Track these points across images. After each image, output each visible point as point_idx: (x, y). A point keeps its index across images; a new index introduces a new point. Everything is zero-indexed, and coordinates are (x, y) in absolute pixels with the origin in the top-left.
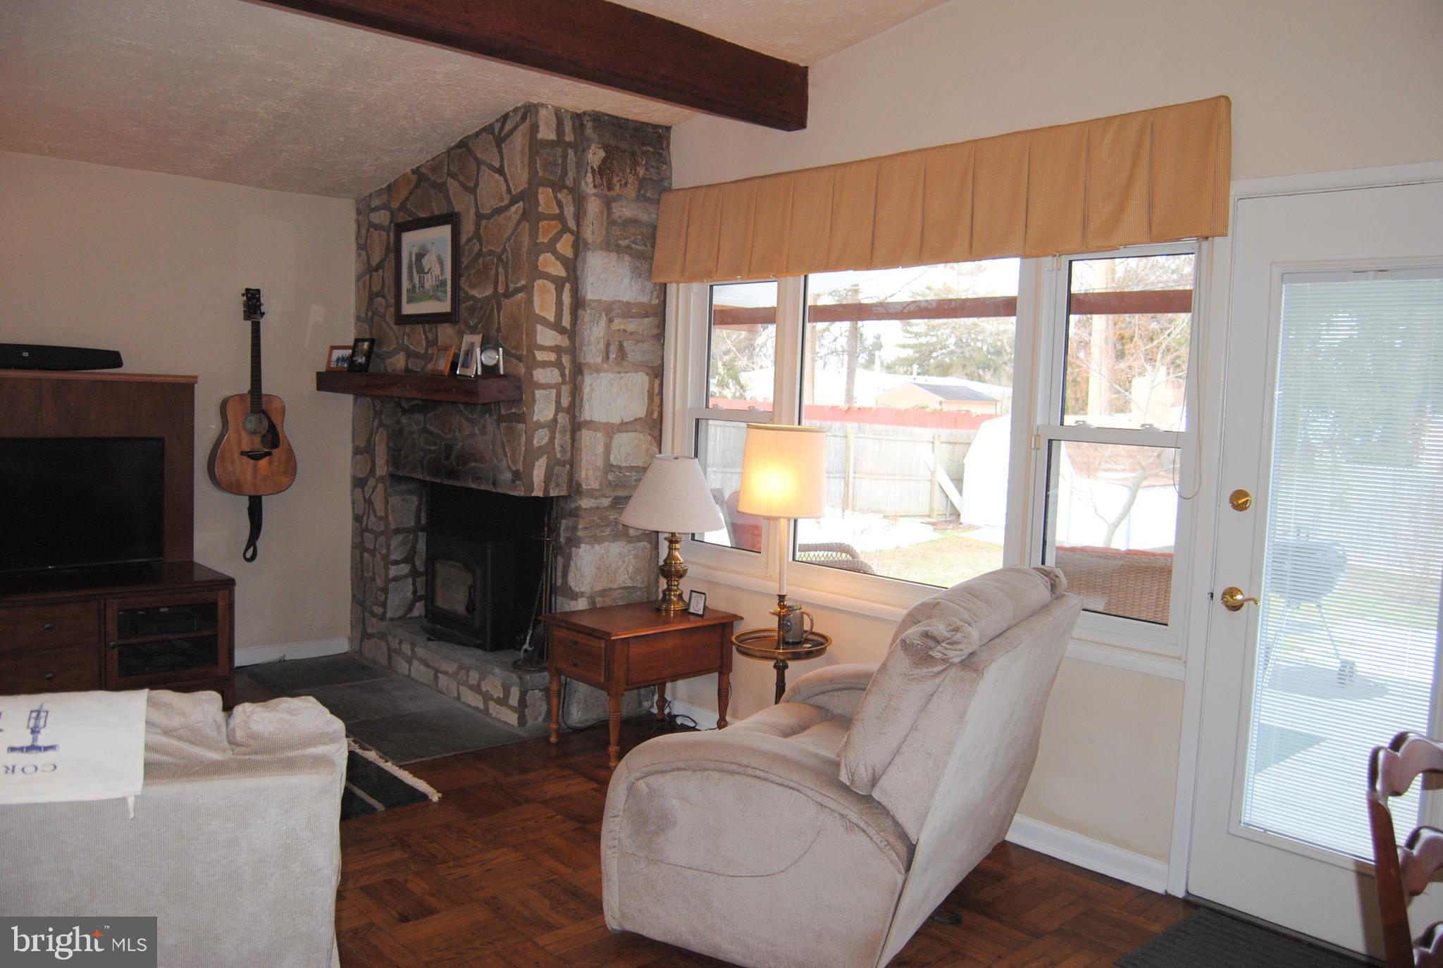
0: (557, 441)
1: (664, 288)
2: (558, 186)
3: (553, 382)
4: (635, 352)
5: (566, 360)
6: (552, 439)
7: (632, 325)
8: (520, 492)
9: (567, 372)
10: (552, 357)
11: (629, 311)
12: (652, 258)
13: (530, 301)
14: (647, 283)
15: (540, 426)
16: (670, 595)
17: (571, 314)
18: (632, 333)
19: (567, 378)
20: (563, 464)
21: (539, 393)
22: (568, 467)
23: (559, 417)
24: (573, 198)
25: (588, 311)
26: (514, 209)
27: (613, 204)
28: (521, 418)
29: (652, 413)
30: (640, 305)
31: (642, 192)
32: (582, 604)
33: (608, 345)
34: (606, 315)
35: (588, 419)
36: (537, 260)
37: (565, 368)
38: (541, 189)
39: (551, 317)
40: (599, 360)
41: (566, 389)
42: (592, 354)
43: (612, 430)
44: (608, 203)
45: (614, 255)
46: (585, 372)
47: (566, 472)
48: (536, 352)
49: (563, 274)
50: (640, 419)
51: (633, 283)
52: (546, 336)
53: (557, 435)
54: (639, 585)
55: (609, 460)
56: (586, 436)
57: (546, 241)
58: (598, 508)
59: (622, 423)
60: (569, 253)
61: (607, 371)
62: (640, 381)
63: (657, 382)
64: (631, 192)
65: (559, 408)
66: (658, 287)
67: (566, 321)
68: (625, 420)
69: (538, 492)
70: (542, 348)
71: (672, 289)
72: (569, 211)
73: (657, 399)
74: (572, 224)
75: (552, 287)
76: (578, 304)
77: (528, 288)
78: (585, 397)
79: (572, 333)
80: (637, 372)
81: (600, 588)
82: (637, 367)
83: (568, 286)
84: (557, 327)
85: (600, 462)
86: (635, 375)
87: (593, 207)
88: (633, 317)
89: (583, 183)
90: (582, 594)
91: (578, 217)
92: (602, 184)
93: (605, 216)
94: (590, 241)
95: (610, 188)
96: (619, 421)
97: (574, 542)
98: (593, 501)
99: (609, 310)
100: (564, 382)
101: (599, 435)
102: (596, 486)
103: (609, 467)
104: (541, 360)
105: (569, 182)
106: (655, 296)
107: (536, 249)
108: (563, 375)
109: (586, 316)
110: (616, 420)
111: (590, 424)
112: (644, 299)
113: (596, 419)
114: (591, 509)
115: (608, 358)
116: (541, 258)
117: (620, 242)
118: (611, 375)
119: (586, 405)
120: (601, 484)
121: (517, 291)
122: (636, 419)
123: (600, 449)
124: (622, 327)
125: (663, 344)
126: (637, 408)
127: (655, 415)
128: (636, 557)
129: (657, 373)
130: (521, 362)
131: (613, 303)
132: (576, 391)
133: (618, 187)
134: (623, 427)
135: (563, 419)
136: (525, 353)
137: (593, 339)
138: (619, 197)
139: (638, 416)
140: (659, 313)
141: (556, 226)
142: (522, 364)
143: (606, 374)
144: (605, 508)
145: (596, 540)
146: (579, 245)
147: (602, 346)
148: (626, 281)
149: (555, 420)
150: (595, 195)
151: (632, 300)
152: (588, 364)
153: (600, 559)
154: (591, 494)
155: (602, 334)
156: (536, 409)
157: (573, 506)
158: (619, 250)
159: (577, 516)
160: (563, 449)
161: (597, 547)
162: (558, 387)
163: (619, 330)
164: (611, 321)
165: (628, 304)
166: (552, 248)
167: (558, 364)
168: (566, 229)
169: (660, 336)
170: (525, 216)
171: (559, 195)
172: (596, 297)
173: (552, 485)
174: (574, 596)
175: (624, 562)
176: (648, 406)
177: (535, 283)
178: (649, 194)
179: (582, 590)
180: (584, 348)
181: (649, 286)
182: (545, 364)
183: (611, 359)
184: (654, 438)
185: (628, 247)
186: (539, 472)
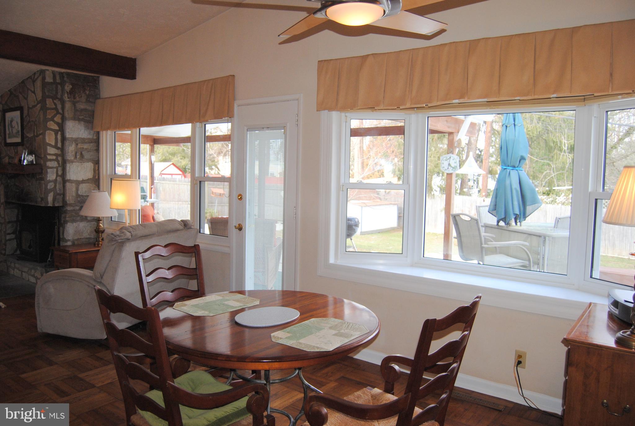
0: (57, 187)
1: (98, 133)
2: (54, 98)
3: (55, 166)
4: (87, 155)
5: (60, 159)
6: (55, 186)
7: (85, 146)
8: (43, 205)
9: (60, 163)
10: (54, 157)
11: (83, 141)
12: (93, 122)
13: (44, 139)
14: (92, 131)
15: (50, 181)
16: (99, 239)
17: (61, 142)
18: (86, 149)
19: (60, 165)
20: (60, 194)
21: (49, 170)
22: (62, 196)
23: (58, 178)
24: (61, 102)
25: (68, 141)
26: (38, 106)
27: (76, 104)
28: (42, 179)
29: (95, 176)
30: (89, 139)
31: (88, 99)
32: (69, 243)
33: (76, 153)
34: (75, 143)
35: (69, 179)
36: (47, 124)
37: (59, 161)
38: (47, 99)
39: (53, 144)
40: (73, 158)
41: (60, 170)
42: (70, 156)
43: (78, 183)
44: (74, 104)
45: (77, 122)
46: (67, 162)
47: (61, 197)
48: (47, 156)
49: (57, 128)
50: (90, 179)
51: (86, 131)
52: (51, 151)
53: (57, 185)
54: (93, 237)
55: (78, 193)
56: (68, 185)
57: (50, 117)
58: (74, 210)
59: (83, 180)
60: (60, 121)
61: (76, 162)
62: (90, 166)
63: (97, 166)
64: (84, 99)
65: (57, 175)
66: (96, 133)
67: (59, 145)
68: (84, 179)
69: (50, 205)
70: (50, 154)
71: (101, 133)
72: (59, 107)
73: (97, 172)
74: (60, 111)
75: (53, 133)
76: (64, 139)
77: (44, 134)
78: (67, 171)
79: (62, 149)
80: (88, 162)
81: (76, 238)
82: (88, 160)
83: (59, 133)
84: (56, 147)
85: (74, 194)
86: (87, 163)
87: (68, 105)
88: (86, 143)
89: (64, 97)
90: (69, 240)
91: (63, 108)
92: (71, 97)
93: (73, 108)
94: (67, 117)
95: (75, 98)
96: (81, 179)
97: (66, 222)
98: (72, 207)
99: (76, 141)
100: (59, 166)
101: (73, 184)
102: (73, 202)
103: (78, 195)
104: (49, 159)
105: (59, 96)
106: (95, 135)
107: (46, 120)
108: (59, 164)
109: (67, 143)
110: (80, 179)
111: (69, 181)
112: (90, 137)
113: (72, 179)
114: (71, 210)
115: (76, 157)
116: (48, 123)
117: (80, 117)
118: (77, 164)
119: (68, 174)
120: (75, 201)
121: (40, 134)
122: (89, 179)
123: (74, 189)
124: (82, 147)
125: (99, 152)
126: (89, 175)
127: (97, 177)
128: (91, 227)
129: (97, 162)
131: (78, 138)
132: (64, 170)
133: (78, 97)
134: (83, 181)
135: (59, 179)
136: (43, 156)
137: (69, 151)
138: (78, 102)
139: (89, 178)
140: (97, 142)
141: (54, 112)
142: (42, 160)
143: (75, 163)
144: (77, 210)
145: (74, 221)
146: (63, 119)
147: (74, 153)
148: (83, 131)
149: (56, 180)
150: (68, 101)
151: (85, 137)
152: (68, 160)
153: (76, 228)
154: (71, 205)
155: (73, 149)
156: (48, 176)
157: (65, 209)
158: (79, 120)
159: (66, 213)
160: (60, 190)
161: (74, 224)
162: (57, 168)
163: (81, 148)
164: (77, 144)
165: (84, 139)
166: (52, 119)
167: (57, 160)
168: (58, 113)
169: (97, 150)
170: (41, 109)
171: (55, 101)
172: (70, 136)
173: (56, 202)
174: (67, 241)
175: (86, 229)
176: (94, 174)
177: (46, 132)
178: (91, 100)
179: (69, 239)
180: (66, 154)
181: (92, 132)
182: (51, 160)
183: (77, 158)
184: (97, 185)
185: (83, 119)
186: (50, 198)
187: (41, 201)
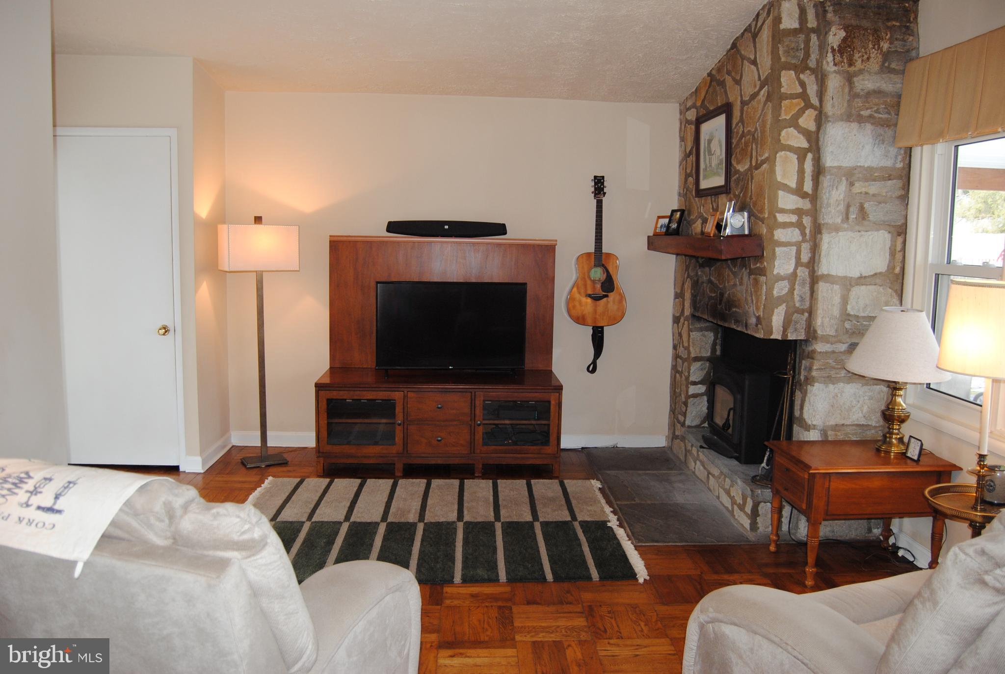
0: (796, 292)
1: (909, 151)
2: (801, 67)
3: (794, 240)
4: (875, 212)
5: (807, 221)
6: (792, 290)
7: (873, 188)
8: (760, 335)
9: (808, 231)
10: (794, 218)
11: (870, 175)
12: (896, 125)
13: (772, 171)
14: (891, 149)
15: (780, 278)
16: (891, 438)
17: (813, 180)
18: (874, 195)
19: (808, 237)
20: (802, 312)
21: (779, 250)
22: (806, 315)
23: (798, 271)
24: (816, 77)
25: (828, 177)
26: (762, 92)
27: (855, 79)
28: (762, 272)
29: (894, 268)
30: (883, 169)
31: (886, 64)
32: (813, 436)
33: (848, 207)
34: (847, 180)
35: (826, 273)
36: (780, 135)
37: (805, 228)
38: (783, 73)
39: (793, 184)
40: (839, 220)
41: (806, 248)
42: (831, 214)
43: (848, 284)
44: (849, 79)
45: (855, 125)
46: (824, 231)
47: (805, 319)
48: (777, 215)
49: (805, 144)
50: (880, 273)
51: (875, 149)
52: (787, 201)
53: (797, 287)
54: (874, 424)
55: (847, 310)
56: (822, 288)
57: (788, 118)
58: (833, 352)
59: (861, 277)
60: (812, 126)
61: (846, 230)
62: (882, 239)
63: (900, 240)
64: (874, 64)
65: (798, 263)
66: (902, 152)
67: (808, 187)
68: (864, 275)
69: (777, 335)
70: (783, 211)
71: (916, 152)
72: (812, 89)
73: (899, 256)
74: (815, 101)
75: (794, 157)
76: (819, 171)
77: (771, 160)
78: (823, 253)
79: (814, 198)
80: (878, 230)
81: (832, 422)
82: (878, 226)
83: (810, 156)
84: (799, 192)
85: (836, 312)
86: (876, 233)
87: (834, 83)
88: (874, 180)
89: (824, 62)
90: (814, 427)
91: (821, 94)
92: (843, 62)
93: (847, 90)
94: (830, 114)
95: (851, 63)
96: (857, 275)
97: (809, 380)
98: (829, 345)
99: (850, 175)
100: (804, 241)
101: (836, 287)
102: (832, 333)
103: (846, 316)
104: (782, 221)
105: (812, 64)
106: (900, 158)
107: (779, 125)
108: (803, 234)
109: (826, 181)
110: (855, 274)
111: (828, 278)
112: (888, 163)
113: (833, 273)
114: (826, 353)
115: (847, 218)
116: (783, 133)
117: (862, 113)
118: (850, 234)
119: (824, 260)
120: (836, 331)
121: (763, 162)
122: (876, 274)
123: (837, 299)
124: (863, 190)
125: (907, 204)
126: (879, 263)
127: (897, 270)
128: (871, 398)
129: (901, 231)
130: (763, 223)
131: (855, 168)
132: (815, 249)
133: (859, 61)
134: (862, 280)
135: (803, 273)
136: (766, 216)
137: (832, 201)
138: (861, 72)
139: (878, 271)
140: (905, 176)
141: (799, 103)
142: (764, 225)
143: (845, 233)
144: (841, 352)
145: (830, 380)
146: (821, 119)
147: (842, 207)
148: (868, 148)
149: (794, 274)
150: (835, 72)
151: (874, 165)
152: (827, 224)
153: (834, 397)
154: (826, 339)
155: (842, 197)
156: (776, 264)
157: (810, 349)
158: (860, 119)
159: (813, 358)
160: (802, 299)
161: (831, 386)
162: (798, 245)
163: (861, 193)
164: (852, 184)
165: (870, 169)
166: (793, 123)
167: (799, 225)
168: (808, 105)
169: (905, 198)
170: (769, 98)
171: (802, 76)
172: (836, 164)
173: (790, 330)
174: (807, 428)
175: (859, 402)
176: (890, 262)
177: (778, 155)
178: (893, 66)
179: (814, 423)
180: (823, 210)
181: (893, 151)
182: (785, 225)
183: (850, 220)
184: (896, 291)
185: (871, 116)
186: (777, 319)
187: (757, 325)
